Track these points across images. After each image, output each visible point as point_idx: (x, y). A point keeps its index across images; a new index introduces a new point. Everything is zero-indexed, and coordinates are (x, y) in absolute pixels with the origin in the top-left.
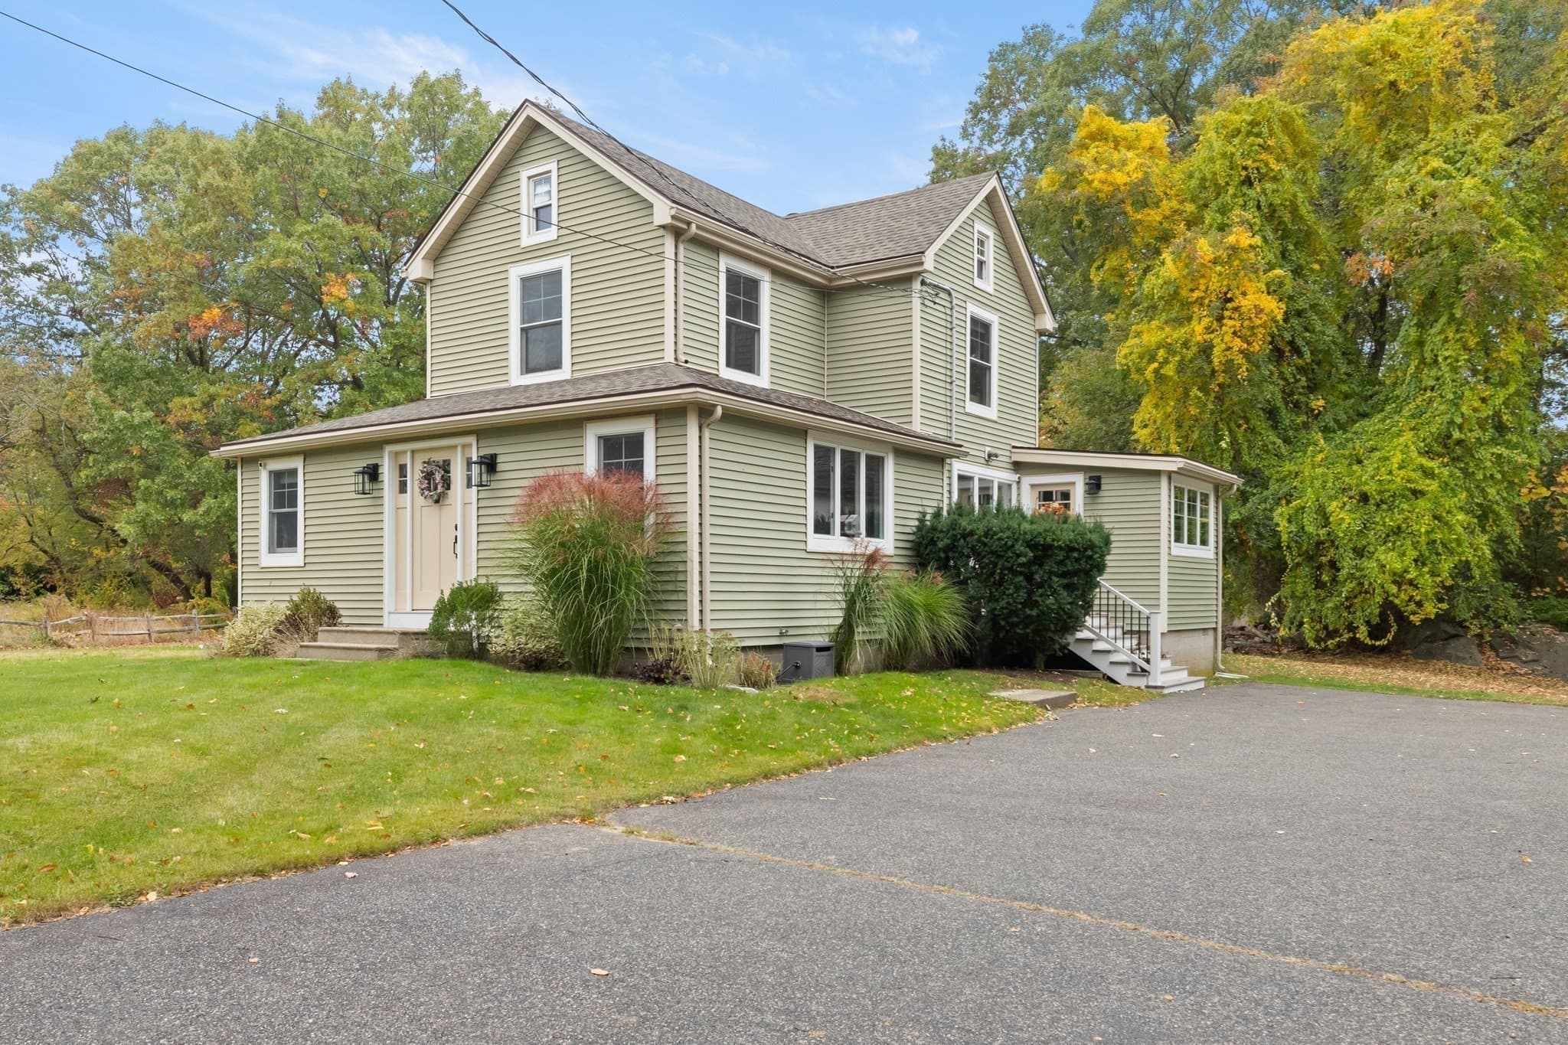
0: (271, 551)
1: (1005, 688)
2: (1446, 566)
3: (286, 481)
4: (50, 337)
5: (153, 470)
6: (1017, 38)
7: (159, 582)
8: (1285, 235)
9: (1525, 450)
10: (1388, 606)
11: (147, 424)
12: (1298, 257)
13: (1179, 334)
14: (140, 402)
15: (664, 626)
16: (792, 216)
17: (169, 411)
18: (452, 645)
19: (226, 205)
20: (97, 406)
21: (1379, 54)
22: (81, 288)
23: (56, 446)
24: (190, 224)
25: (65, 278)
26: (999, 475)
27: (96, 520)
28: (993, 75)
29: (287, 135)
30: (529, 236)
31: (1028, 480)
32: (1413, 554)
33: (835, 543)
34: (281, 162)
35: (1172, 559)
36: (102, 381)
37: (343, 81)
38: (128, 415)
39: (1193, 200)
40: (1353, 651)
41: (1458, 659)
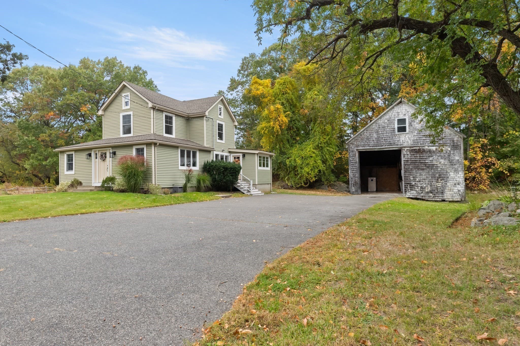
0: (67, 171)
1: (219, 194)
2: (316, 171)
3: (71, 156)
4: (4, 117)
5: (34, 152)
6: (248, 56)
7: (35, 179)
8: (291, 105)
9: (333, 148)
10: (307, 179)
11: (33, 140)
12: (294, 109)
13: (268, 125)
14: (31, 135)
15: (147, 184)
16: (184, 101)
17: (39, 137)
18: (105, 188)
19: (55, 87)
20: (19, 136)
21: (307, 70)
22: (13, 105)
23: (6, 145)
24: (45, 92)
25: (9, 102)
26: (225, 154)
27: (18, 164)
28: (243, 63)
29: (71, 72)
30: (124, 107)
31: (232, 155)
32: (310, 168)
33: (185, 168)
34: (70, 78)
35: (258, 170)
36: (20, 129)
37: (86, 58)
38: (28, 138)
39: (274, 97)
40: (301, 188)
41: (323, 189)
